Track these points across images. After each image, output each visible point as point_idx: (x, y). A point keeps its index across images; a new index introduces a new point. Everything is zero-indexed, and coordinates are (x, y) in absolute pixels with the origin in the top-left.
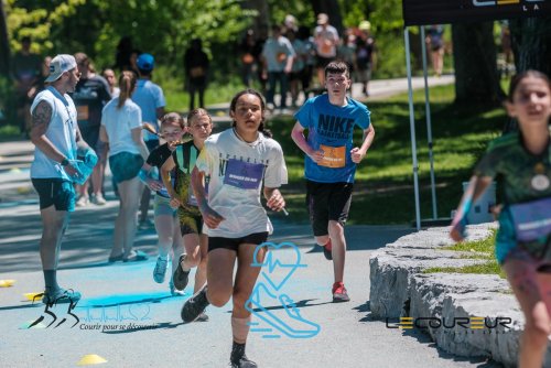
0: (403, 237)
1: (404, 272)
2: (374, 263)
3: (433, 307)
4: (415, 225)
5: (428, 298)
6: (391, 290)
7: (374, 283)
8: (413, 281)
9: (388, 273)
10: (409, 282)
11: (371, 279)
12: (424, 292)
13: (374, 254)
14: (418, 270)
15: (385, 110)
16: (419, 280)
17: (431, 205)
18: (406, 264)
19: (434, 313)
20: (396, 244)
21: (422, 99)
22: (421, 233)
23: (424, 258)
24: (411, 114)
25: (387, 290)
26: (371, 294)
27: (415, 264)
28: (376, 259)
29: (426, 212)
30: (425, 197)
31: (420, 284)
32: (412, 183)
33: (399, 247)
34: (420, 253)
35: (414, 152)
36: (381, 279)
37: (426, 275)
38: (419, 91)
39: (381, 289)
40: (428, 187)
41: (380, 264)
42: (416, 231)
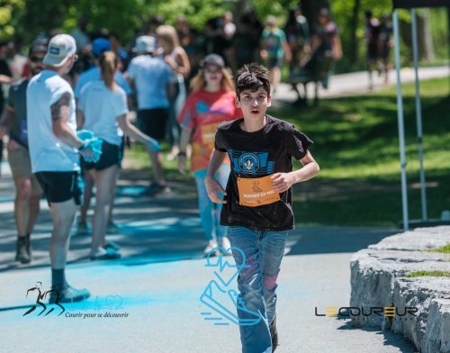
0: (388, 239)
1: (387, 276)
2: (355, 266)
3: (417, 314)
4: (402, 227)
5: (412, 303)
6: (373, 296)
7: (354, 288)
8: (397, 286)
9: (370, 276)
10: (393, 287)
11: (352, 283)
12: (409, 298)
13: (355, 256)
14: (403, 273)
15: (371, 104)
16: (403, 285)
17: (420, 206)
18: (389, 267)
19: (419, 320)
20: (379, 246)
21: (412, 92)
22: (408, 234)
23: (409, 261)
24: (400, 108)
25: (368, 296)
26: (352, 300)
27: (399, 267)
28: (357, 262)
29: (414, 212)
30: (414, 196)
31: (404, 289)
32: (399, 183)
33: (383, 249)
34: (406, 255)
35: (402, 149)
36: (362, 283)
37: (411, 279)
38: (408, 85)
39: (362, 293)
40: (416, 186)
41: (361, 267)
42: (403, 232)
